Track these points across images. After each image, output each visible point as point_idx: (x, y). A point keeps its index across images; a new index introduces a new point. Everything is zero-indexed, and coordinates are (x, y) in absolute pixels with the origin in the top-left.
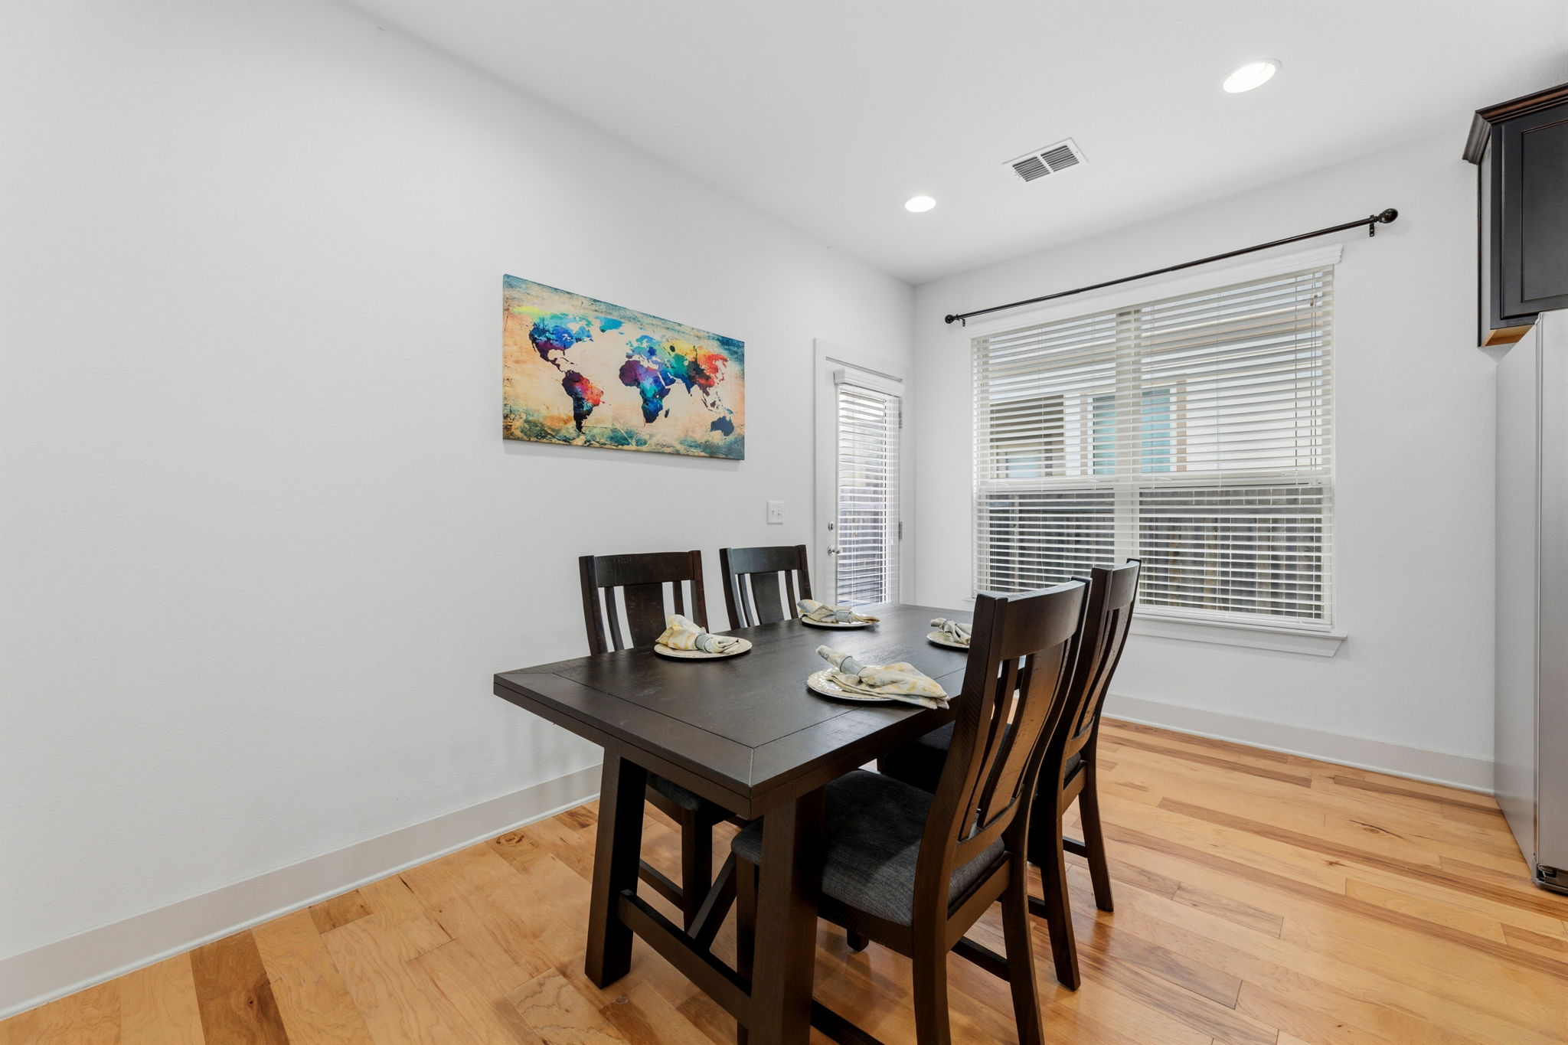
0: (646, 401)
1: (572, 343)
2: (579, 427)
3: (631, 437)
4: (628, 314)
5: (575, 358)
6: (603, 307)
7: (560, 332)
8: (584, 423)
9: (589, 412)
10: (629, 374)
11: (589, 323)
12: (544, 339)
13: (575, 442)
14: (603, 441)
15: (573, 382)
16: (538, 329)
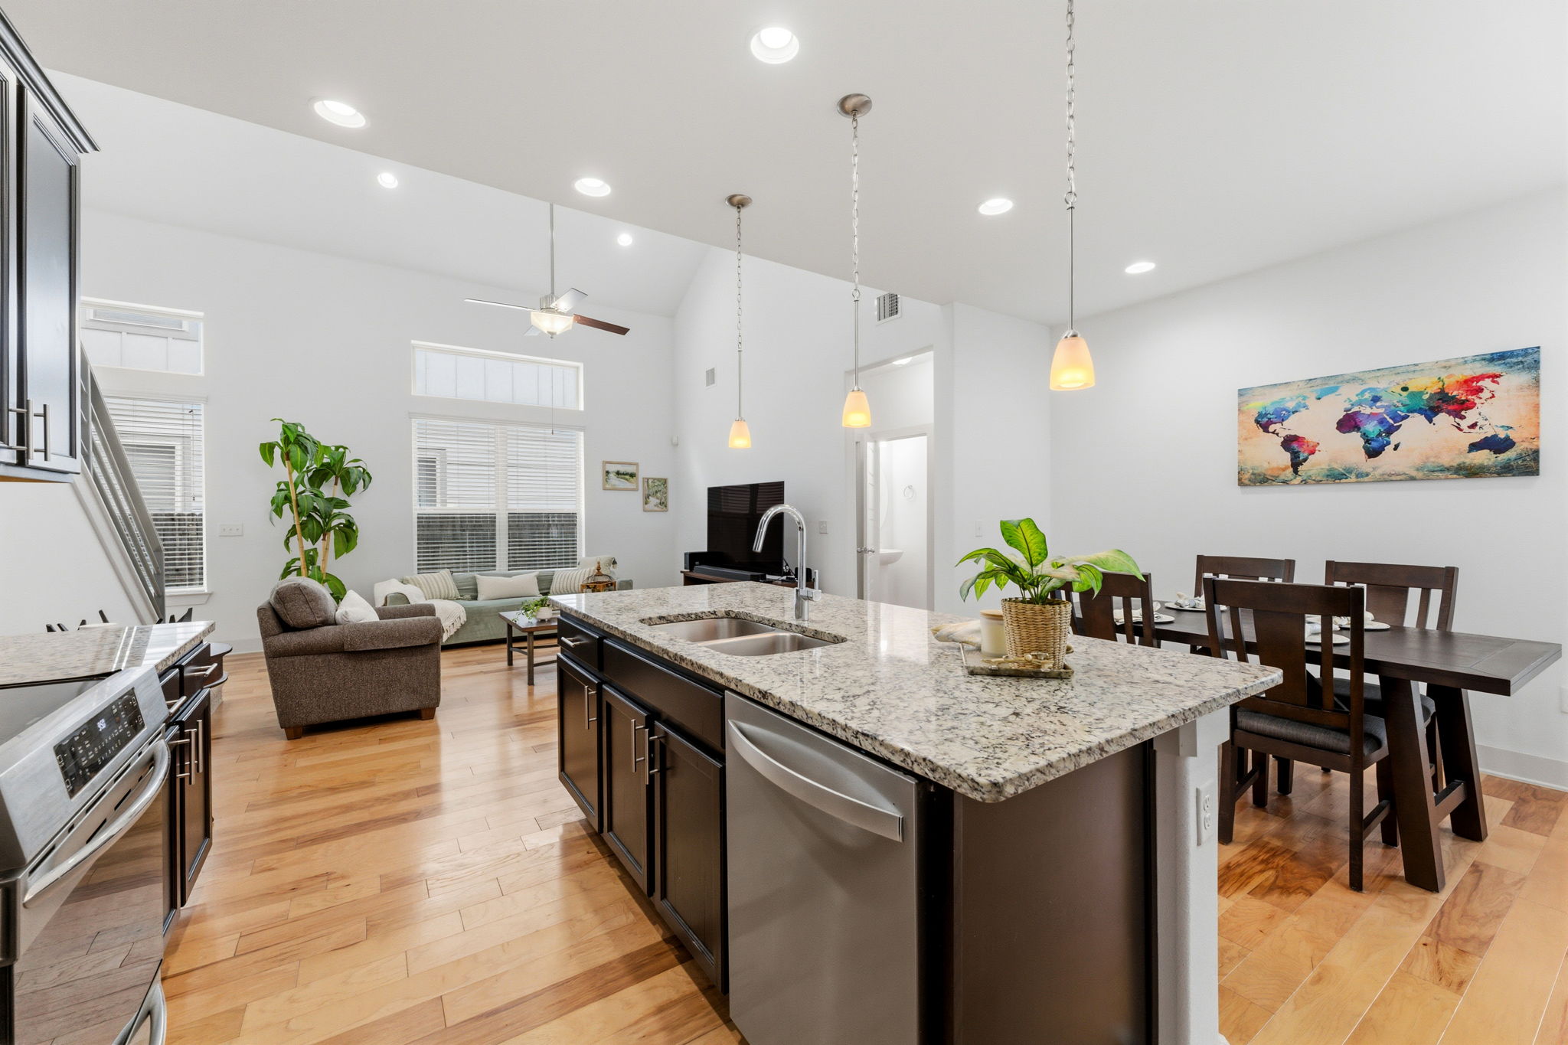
0: (1367, 441)
1: (1289, 416)
2: (1296, 472)
3: (1350, 473)
4: (1348, 377)
5: (1292, 426)
6: (1319, 381)
7: (1278, 412)
8: (1300, 468)
9: (1305, 460)
10: (1349, 423)
11: (1305, 398)
12: (1265, 420)
13: (1292, 482)
14: (1319, 478)
15: (1290, 442)
16: (1260, 415)
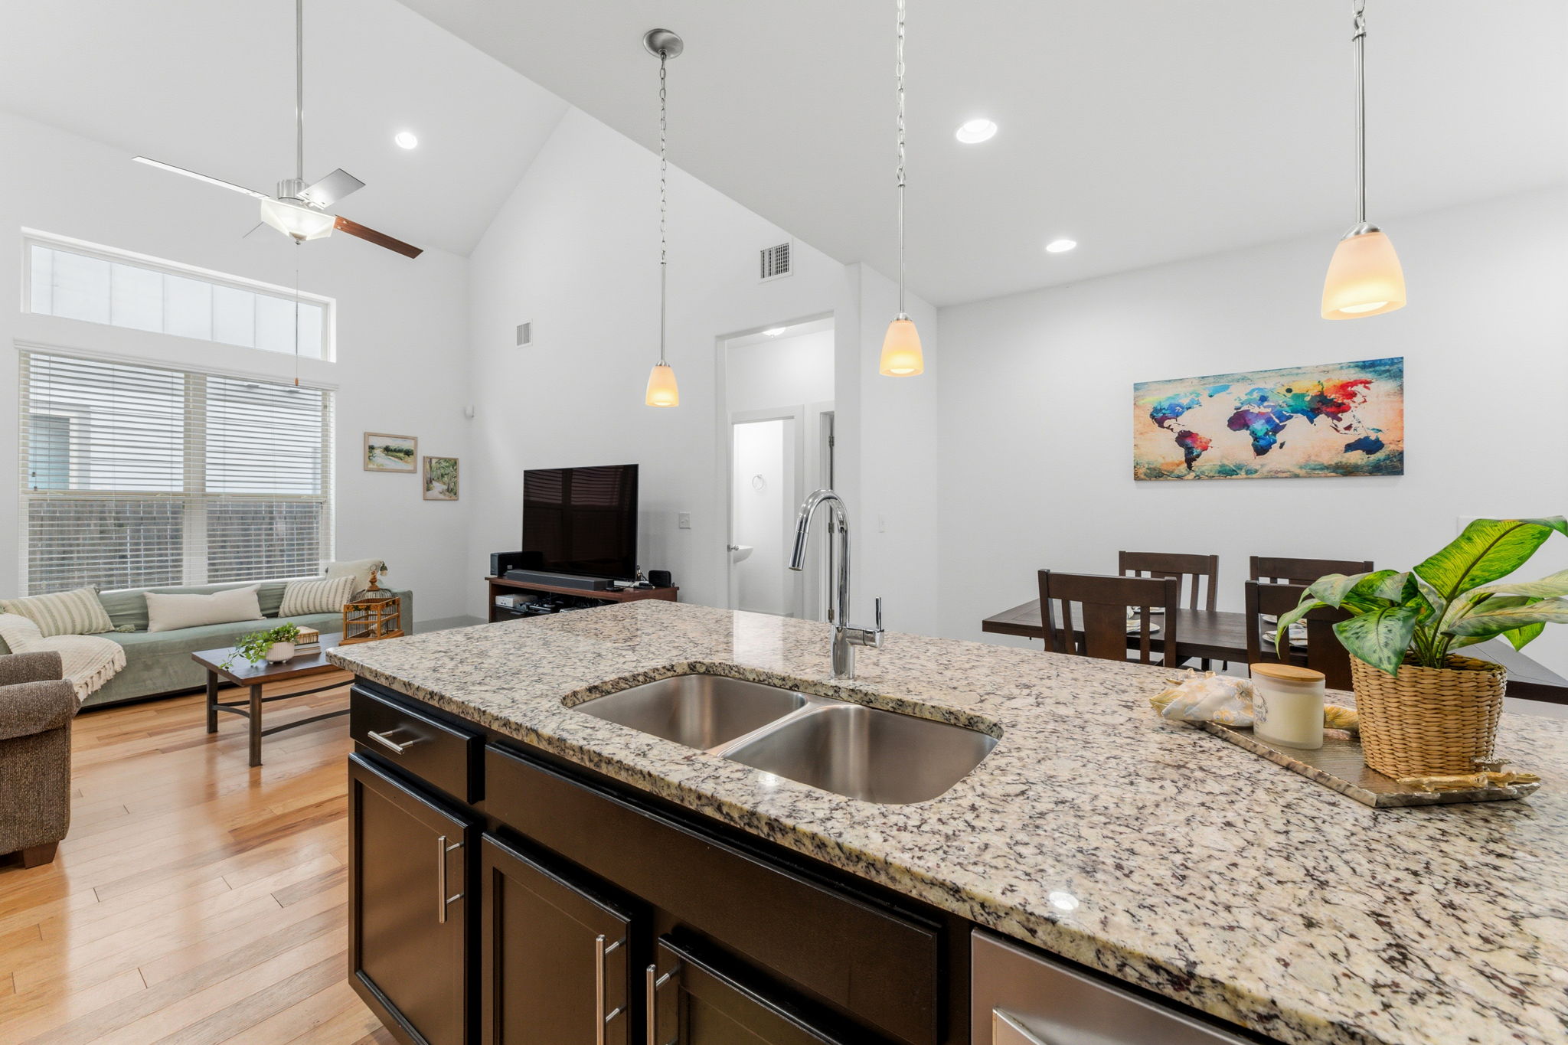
0: (1256, 439)
1: (1184, 411)
2: (1190, 467)
3: (1241, 469)
4: (1236, 377)
5: (1186, 422)
6: (1212, 380)
7: (1172, 408)
8: (1193, 464)
9: (1198, 456)
10: (1239, 421)
11: (1198, 395)
12: (1161, 415)
13: (1186, 478)
14: (1211, 474)
15: (1185, 439)
16: (1156, 410)
